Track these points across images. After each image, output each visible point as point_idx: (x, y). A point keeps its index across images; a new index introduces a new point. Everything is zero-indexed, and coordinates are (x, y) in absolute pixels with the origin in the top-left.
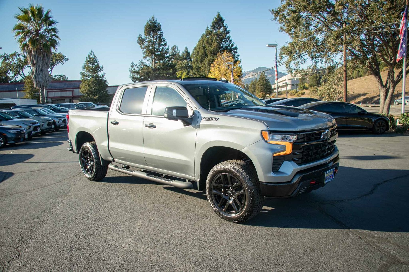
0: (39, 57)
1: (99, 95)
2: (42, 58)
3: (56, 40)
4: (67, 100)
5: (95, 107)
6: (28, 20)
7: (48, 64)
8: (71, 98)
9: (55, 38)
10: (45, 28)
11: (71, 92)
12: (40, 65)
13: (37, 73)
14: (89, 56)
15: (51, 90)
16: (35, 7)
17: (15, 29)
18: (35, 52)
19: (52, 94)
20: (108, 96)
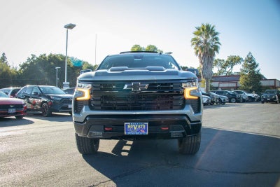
0: (206, 58)
1: (253, 87)
2: (208, 59)
4: (232, 89)
6: (200, 34)
7: (212, 64)
8: (235, 88)
9: (217, 44)
10: (211, 38)
11: (235, 84)
12: (206, 63)
14: (248, 56)
17: (192, 41)
18: (203, 55)
19: (222, 85)
20: (261, 87)
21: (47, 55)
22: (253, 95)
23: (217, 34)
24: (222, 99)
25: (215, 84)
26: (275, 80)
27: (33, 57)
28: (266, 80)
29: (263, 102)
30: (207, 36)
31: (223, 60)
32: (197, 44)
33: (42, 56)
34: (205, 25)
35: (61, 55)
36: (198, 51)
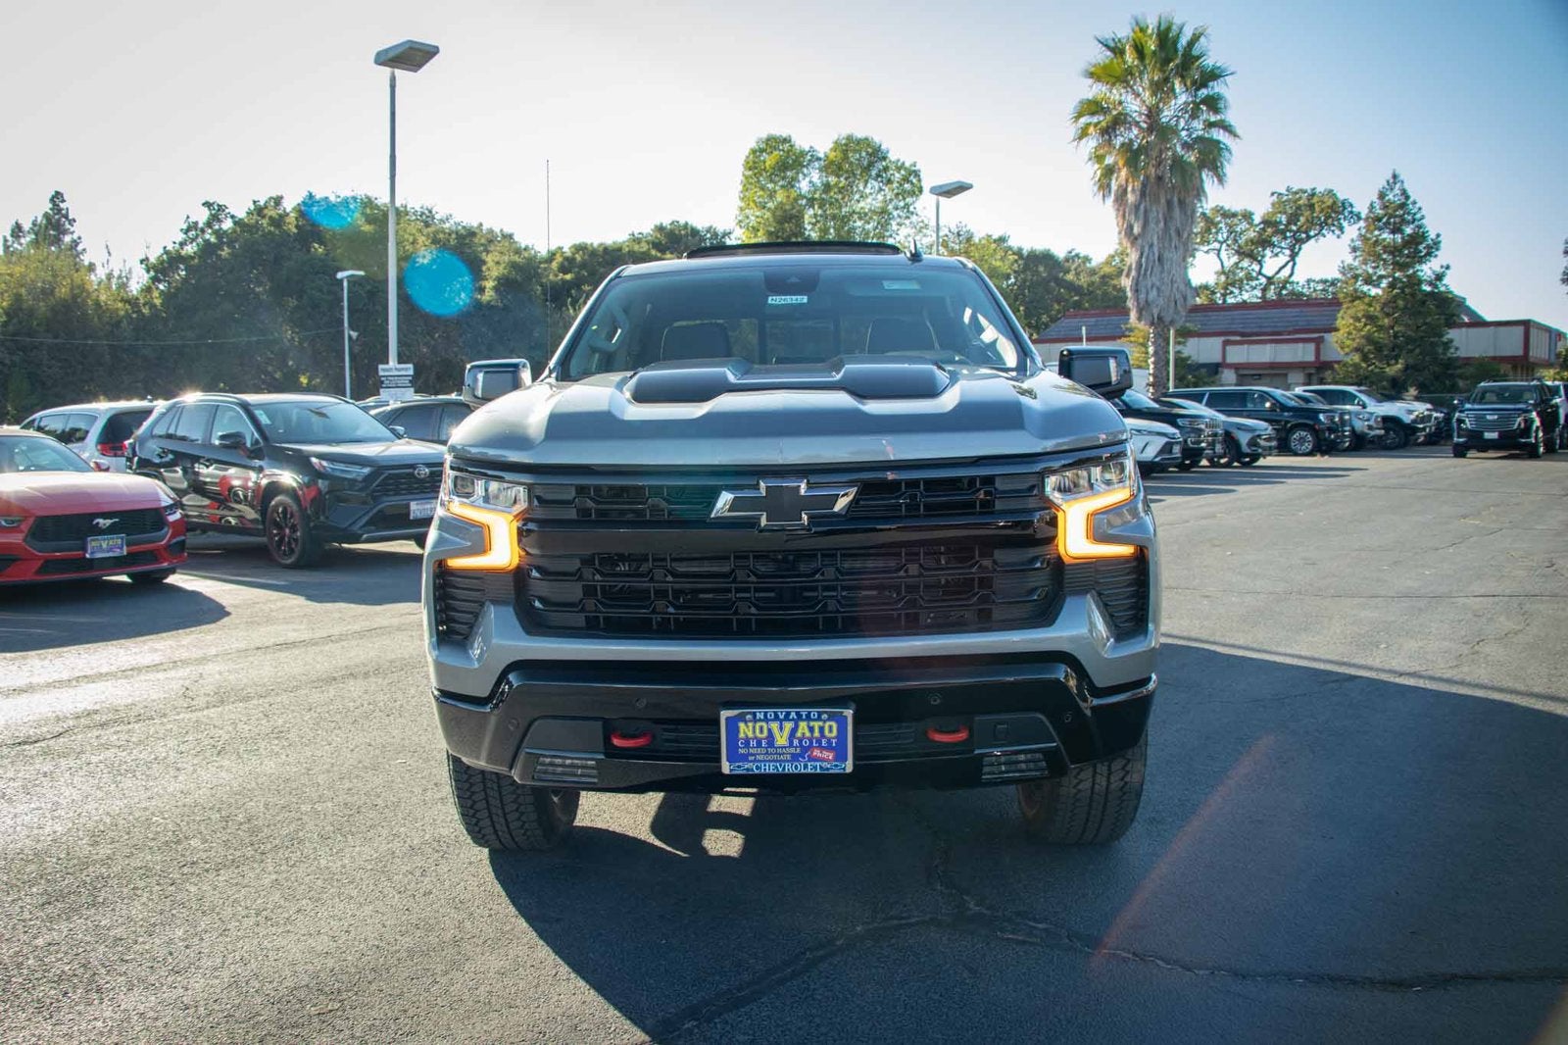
0: (1154, 209)
1: (1411, 361)
2: (1164, 214)
3: (1218, 142)
4: (1295, 377)
5: (1364, 406)
6: (1121, 78)
7: (1185, 235)
8: (1313, 371)
9: (1218, 135)
10: (1183, 98)
11: (1311, 347)
12: (1155, 238)
13: (1142, 272)
14: (1382, 196)
15: (1238, 338)
16: (1151, 27)
17: (1079, 115)
18: (1138, 193)
19: (1238, 354)
20: (1451, 363)
21: (289, 205)
22: (1410, 409)
23: (1213, 75)
24: (1244, 439)
25: (1204, 350)
26: (1526, 324)
27: (215, 218)
28: (1478, 323)
29: (1460, 452)
30: (1162, 88)
31: (1247, 216)
32: (1108, 132)
33: (260, 211)
34: (1152, 25)
35: (368, 203)
36: (1109, 172)
